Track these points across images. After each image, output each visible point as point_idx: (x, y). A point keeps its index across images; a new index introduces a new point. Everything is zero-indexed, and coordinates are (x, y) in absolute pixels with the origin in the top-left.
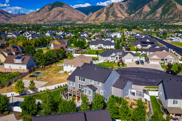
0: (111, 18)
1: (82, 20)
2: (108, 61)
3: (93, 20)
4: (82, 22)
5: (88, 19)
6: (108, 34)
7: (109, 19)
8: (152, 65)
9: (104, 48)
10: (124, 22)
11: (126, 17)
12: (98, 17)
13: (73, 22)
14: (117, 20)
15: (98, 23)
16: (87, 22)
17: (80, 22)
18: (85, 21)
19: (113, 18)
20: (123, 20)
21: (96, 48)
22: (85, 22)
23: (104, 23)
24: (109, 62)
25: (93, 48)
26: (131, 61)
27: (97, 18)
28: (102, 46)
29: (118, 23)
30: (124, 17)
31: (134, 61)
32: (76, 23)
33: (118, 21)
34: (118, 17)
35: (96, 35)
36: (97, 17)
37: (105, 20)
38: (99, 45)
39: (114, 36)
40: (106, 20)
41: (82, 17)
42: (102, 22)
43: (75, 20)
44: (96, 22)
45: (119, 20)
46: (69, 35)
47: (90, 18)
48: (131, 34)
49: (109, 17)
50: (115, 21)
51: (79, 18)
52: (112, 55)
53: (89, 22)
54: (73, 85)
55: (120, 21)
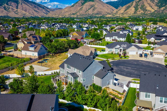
0: (139, 11)
1: (111, 13)
2: (112, 52)
3: (122, 14)
4: (111, 16)
5: (117, 12)
6: (131, 27)
7: (138, 13)
8: (155, 58)
9: (118, 40)
10: (153, 15)
11: (156, 11)
12: (127, 11)
13: (103, 15)
14: (146, 13)
15: (126, 16)
16: (116, 16)
17: (110, 16)
18: (114, 14)
19: (142, 11)
20: (151, 14)
21: (111, 40)
22: (114, 15)
23: (132, 16)
25: (107, 40)
27: (126, 12)
28: (117, 38)
29: (147, 16)
30: (153, 11)
32: (105, 16)
33: (146, 14)
34: (147, 10)
35: (118, 28)
36: (125, 10)
37: (133, 13)
38: (114, 37)
39: (136, 29)
40: (135, 13)
41: (111, 10)
42: (130, 16)
43: (105, 14)
44: (125, 15)
45: (148, 13)
46: (93, 27)
47: (119, 11)
48: (155, 27)
49: (138, 11)
50: (144, 14)
51: (109, 11)
52: (116, 47)
53: (118, 16)
54: (63, 72)
55: (149, 15)
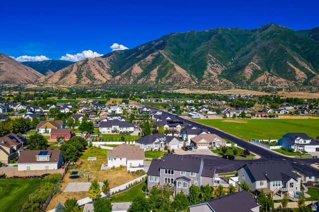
0: (85, 81)
1: (36, 82)
3: (55, 84)
4: (36, 86)
5: (46, 81)
7: (83, 82)
9: (120, 131)
10: (106, 87)
11: (108, 80)
12: (64, 78)
13: (19, 85)
14: (94, 84)
15: (64, 88)
16: (46, 86)
17: (33, 86)
18: (42, 84)
19: (89, 81)
20: (103, 85)
21: (109, 132)
22: (42, 86)
23: (74, 88)
24: (153, 150)
26: (177, 148)
27: (62, 80)
29: (97, 88)
30: (105, 80)
31: (180, 147)
32: (24, 87)
33: (96, 85)
34: (96, 80)
35: (84, 110)
36: (61, 78)
37: (75, 83)
38: (113, 127)
39: (112, 111)
40: (77, 83)
41: (35, 77)
42: (70, 87)
43: (22, 82)
44: (61, 86)
45: (97, 84)
47: (50, 79)
48: (133, 107)
49: (82, 79)
50: (92, 84)
51: (30, 78)
52: (156, 142)
53: (49, 86)
54: (156, 181)
55: (100, 86)
